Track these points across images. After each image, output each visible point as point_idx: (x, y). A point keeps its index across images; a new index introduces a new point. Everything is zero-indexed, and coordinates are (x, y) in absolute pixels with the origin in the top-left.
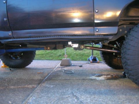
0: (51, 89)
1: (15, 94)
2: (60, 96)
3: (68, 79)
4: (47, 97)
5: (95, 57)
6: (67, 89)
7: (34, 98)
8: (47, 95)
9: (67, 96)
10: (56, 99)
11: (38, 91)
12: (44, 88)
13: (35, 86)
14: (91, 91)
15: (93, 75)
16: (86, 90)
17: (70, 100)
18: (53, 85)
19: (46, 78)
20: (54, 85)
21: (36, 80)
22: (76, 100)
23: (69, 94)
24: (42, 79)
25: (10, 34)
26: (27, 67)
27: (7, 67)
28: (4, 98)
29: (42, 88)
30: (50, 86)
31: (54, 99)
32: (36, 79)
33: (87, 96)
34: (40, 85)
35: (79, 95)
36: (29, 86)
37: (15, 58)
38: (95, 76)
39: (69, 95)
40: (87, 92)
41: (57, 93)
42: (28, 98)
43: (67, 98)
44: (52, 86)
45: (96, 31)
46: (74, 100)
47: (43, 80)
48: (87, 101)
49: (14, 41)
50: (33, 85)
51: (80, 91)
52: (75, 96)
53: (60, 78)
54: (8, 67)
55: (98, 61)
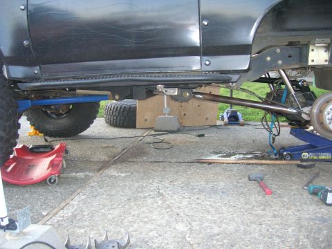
0: (120, 180)
1: (48, 189)
2: (133, 194)
3: (161, 160)
4: (108, 195)
5: (236, 112)
6: (151, 181)
7: (84, 197)
8: (108, 192)
9: (146, 194)
10: (125, 198)
11: (93, 184)
12: (107, 178)
13: (91, 174)
14: (198, 186)
15: (217, 153)
16: (187, 185)
17: (150, 201)
18: (125, 172)
19: (117, 158)
20: (128, 172)
21: (96, 163)
22: (160, 202)
23: (151, 191)
24: (107, 159)
25: (36, 72)
26: (82, 134)
27: (40, 134)
28: (27, 195)
29: (103, 179)
30: (120, 174)
31: (121, 200)
32: (96, 160)
33: (183, 195)
34: (101, 172)
35: (170, 192)
36: (77, 174)
37: (57, 115)
38: (220, 155)
39: (151, 193)
40: (188, 188)
41: (129, 188)
42: (72, 197)
43: (145, 197)
44: (123, 175)
45: (205, 64)
46: (157, 203)
47: (108, 162)
48: (180, 205)
49: (44, 86)
50: (87, 173)
51: (174, 185)
52: (162, 195)
53: (145, 158)
54: (42, 135)
55: (241, 120)
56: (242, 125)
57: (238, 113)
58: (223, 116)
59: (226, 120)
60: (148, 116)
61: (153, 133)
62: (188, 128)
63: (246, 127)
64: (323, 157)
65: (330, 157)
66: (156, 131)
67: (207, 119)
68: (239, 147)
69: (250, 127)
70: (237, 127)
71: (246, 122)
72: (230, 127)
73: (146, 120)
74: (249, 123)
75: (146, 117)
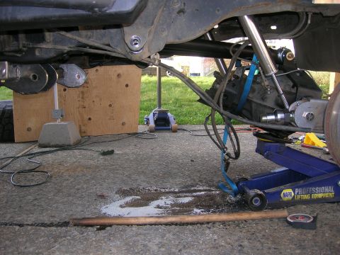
5: (165, 112)
38: (129, 199)
55: (173, 124)
56: (175, 131)
57: (169, 114)
58: (148, 119)
59: (152, 124)
60: (32, 123)
61: (37, 150)
62: (95, 140)
63: (180, 134)
64: (320, 196)
65: (332, 195)
66: (41, 146)
67: (123, 124)
68: (168, 175)
69: (186, 133)
70: (167, 135)
71: (180, 127)
72: (156, 134)
73: (29, 129)
74: (184, 127)
75: (30, 125)
